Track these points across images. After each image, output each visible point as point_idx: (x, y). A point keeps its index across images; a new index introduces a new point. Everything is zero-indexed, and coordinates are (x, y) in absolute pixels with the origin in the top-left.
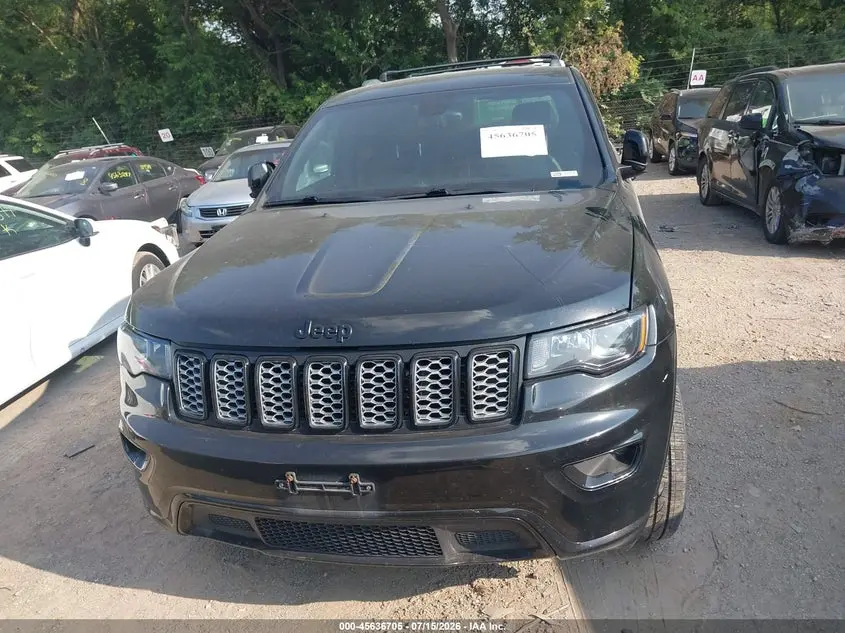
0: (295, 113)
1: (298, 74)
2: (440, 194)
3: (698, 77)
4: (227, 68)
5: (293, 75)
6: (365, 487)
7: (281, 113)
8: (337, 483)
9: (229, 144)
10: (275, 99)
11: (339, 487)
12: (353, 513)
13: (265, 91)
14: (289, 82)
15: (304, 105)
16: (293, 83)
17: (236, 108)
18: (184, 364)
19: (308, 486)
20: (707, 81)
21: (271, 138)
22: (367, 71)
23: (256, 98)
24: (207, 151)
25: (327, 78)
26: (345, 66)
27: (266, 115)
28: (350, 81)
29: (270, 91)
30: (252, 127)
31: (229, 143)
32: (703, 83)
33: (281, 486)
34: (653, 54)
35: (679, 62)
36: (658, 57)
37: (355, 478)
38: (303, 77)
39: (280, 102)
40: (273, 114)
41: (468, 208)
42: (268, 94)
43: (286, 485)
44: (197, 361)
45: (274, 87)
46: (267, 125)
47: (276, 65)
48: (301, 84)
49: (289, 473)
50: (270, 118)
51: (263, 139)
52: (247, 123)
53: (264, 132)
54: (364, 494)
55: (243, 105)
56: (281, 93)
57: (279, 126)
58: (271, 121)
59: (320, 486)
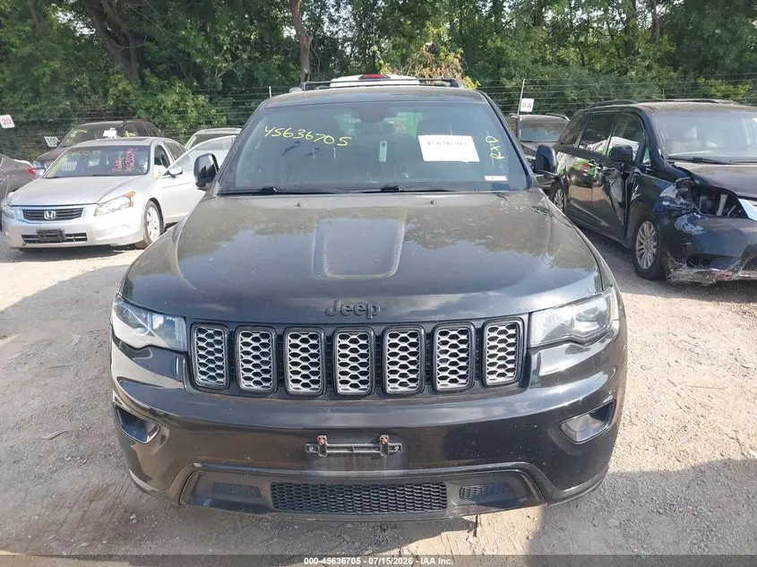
0: (147, 109)
1: (152, 71)
2: (394, 190)
3: (527, 104)
4: (77, 58)
5: (147, 71)
6: (393, 448)
7: (133, 108)
8: (366, 445)
9: (73, 136)
10: (127, 94)
11: (369, 448)
12: (376, 472)
13: (116, 85)
14: (142, 77)
15: (157, 102)
16: (146, 79)
17: (85, 99)
18: (203, 336)
19: (337, 448)
20: (534, 109)
21: (120, 132)
22: (222, 73)
23: (106, 92)
24: (51, 141)
25: (182, 78)
26: (199, 66)
27: (118, 109)
28: (205, 83)
29: (123, 85)
30: (103, 120)
31: (73, 134)
32: (531, 110)
33: (311, 450)
34: (488, 81)
35: (509, 90)
36: (492, 84)
37: (385, 439)
38: (158, 75)
39: (132, 97)
40: (126, 108)
41: (432, 203)
42: (120, 88)
43: (316, 449)
44: (219, 333)
45: (127, 82)
46: (118, 119)
47: (129, 60)
48: (154, 81)
49: (320, 437)
50: (122, 112)
51: (111, 133)
52: (97, 115)
53: (113, 126)
54: (391, 454)
55: (93, 97)
56: (133, 88)
57: (128, 121)
58: (122, 115)
59: (351, 448)
